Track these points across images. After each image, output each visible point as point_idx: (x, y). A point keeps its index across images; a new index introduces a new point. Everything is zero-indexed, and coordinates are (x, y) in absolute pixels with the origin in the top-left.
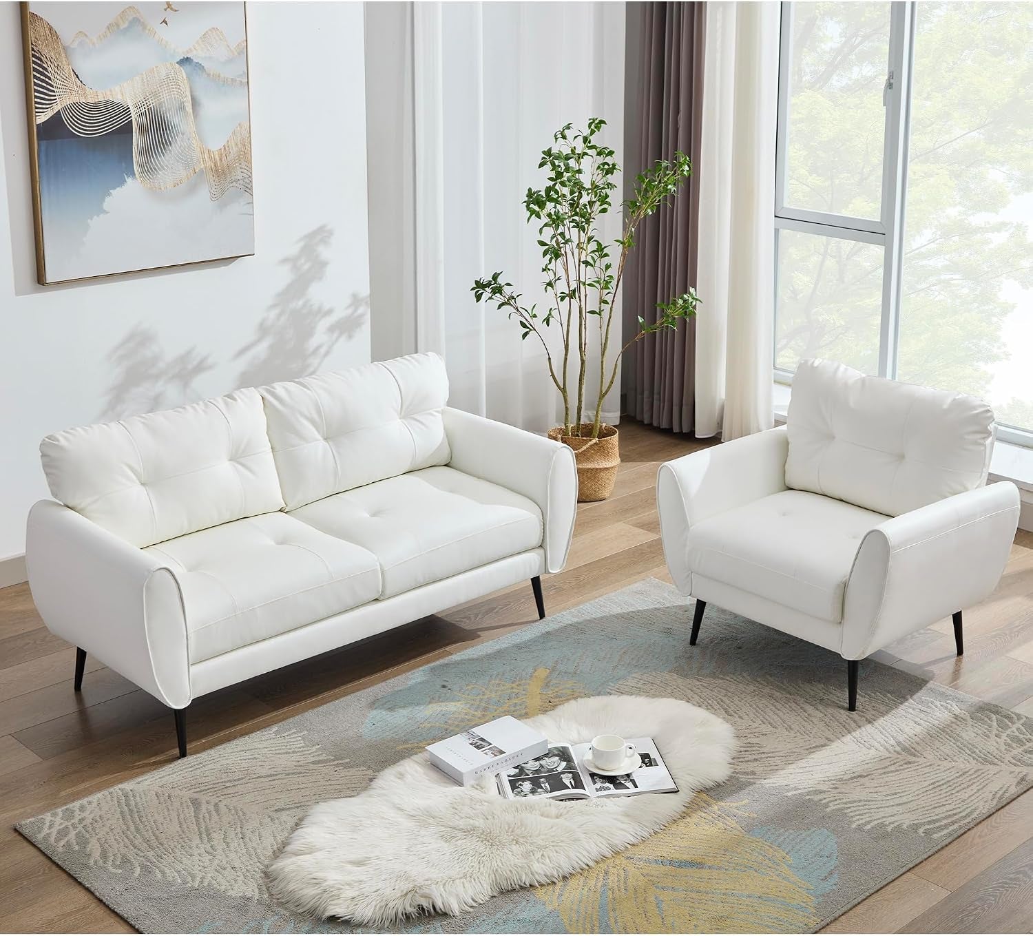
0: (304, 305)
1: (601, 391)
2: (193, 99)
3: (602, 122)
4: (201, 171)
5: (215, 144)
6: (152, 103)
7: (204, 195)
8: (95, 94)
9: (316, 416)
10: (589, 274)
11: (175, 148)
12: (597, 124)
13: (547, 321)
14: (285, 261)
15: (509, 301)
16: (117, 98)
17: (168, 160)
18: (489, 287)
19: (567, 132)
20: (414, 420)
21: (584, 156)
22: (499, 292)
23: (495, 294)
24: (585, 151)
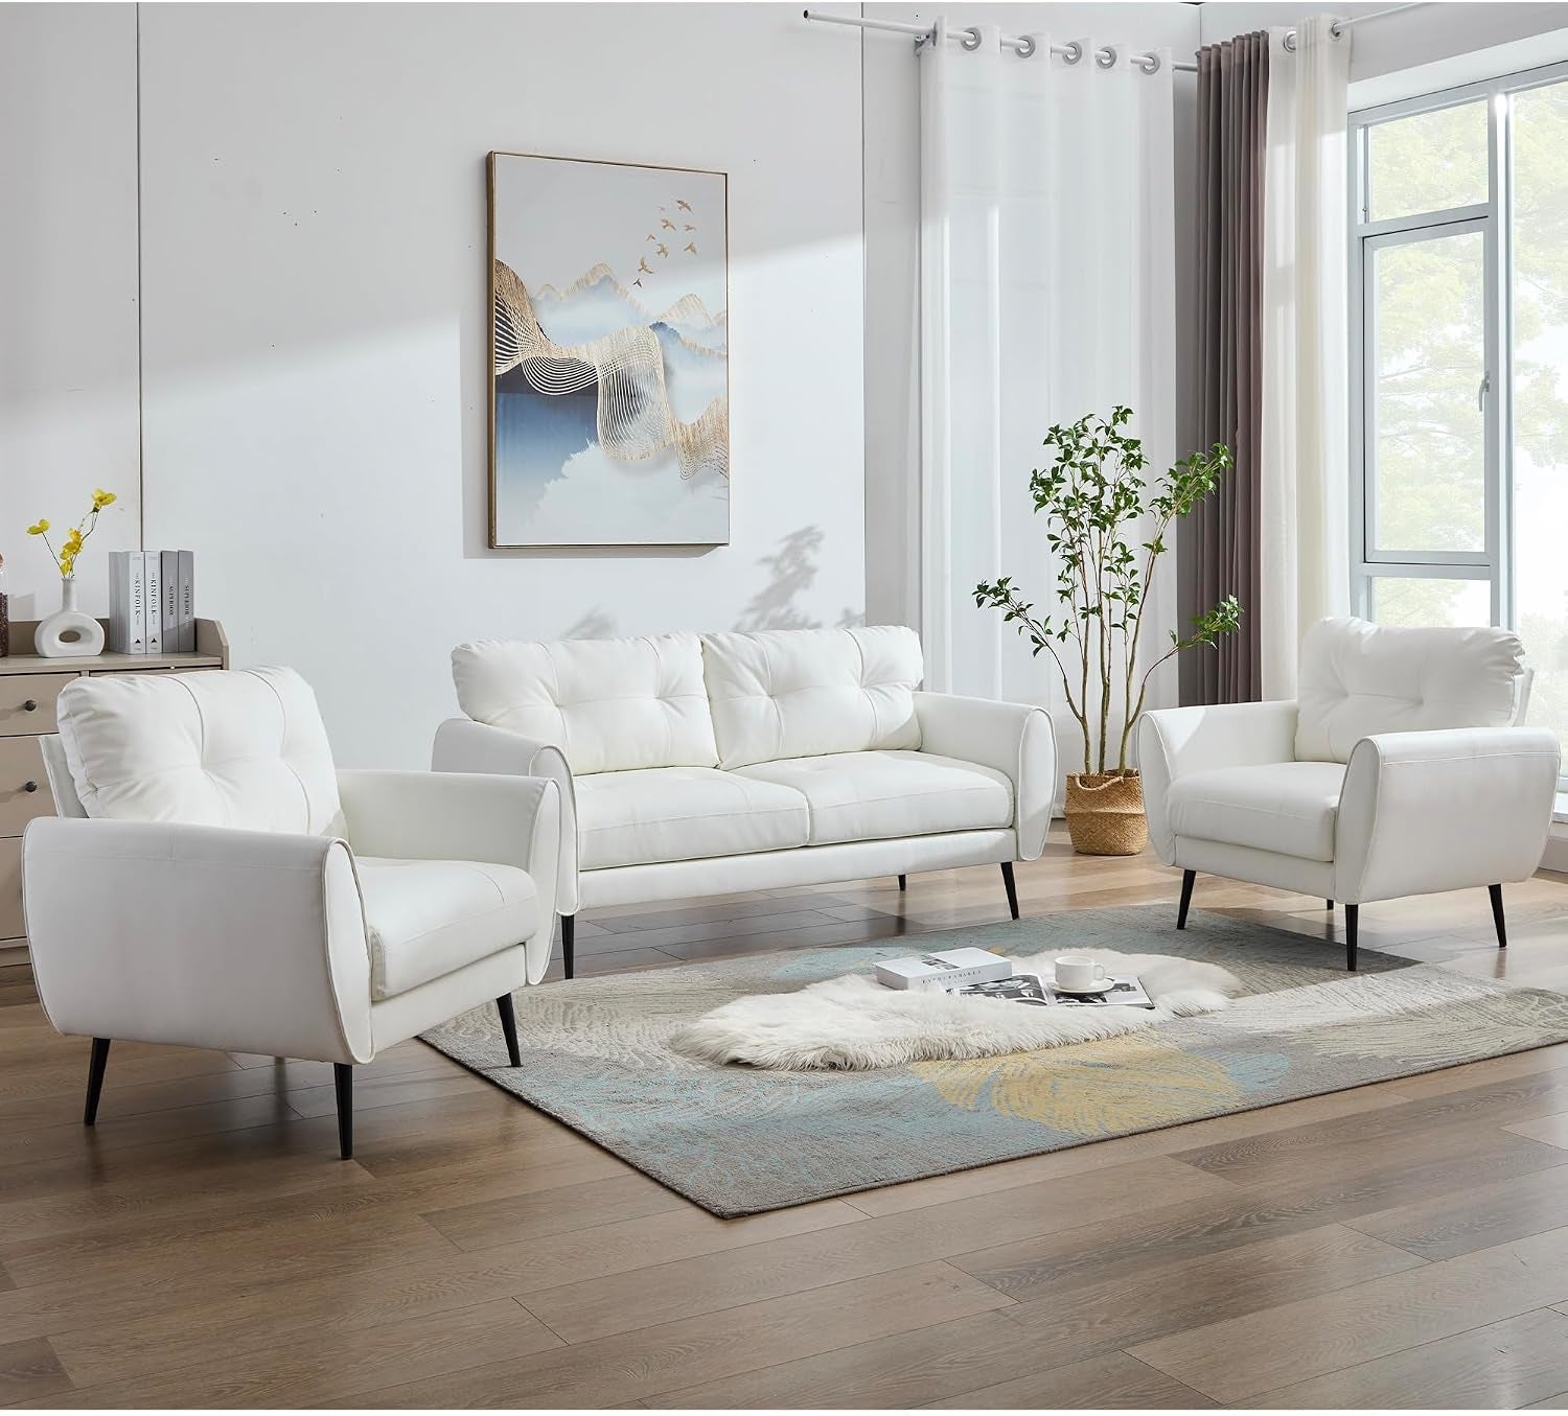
1: (1127, 721)
2: (665, 366)
3: (1128, 411)
4: (672, 445)
5: (689, 418)
6: (621, 366)
7: (674, 471)
8: (560, 351)
9: (760, 668)
10: (1111, 582)
11: (644, 416)
12: (1122, 414)
13: (1062, 635)
14: (766, 560)
15: (1020, 611)
16: (583, 357)
17: (636, 432)
18: (995, 592)
19: (1087, 423)
20: (877, 689)
21: (1107, 449)
22: (1007, 600)
23: (1001, 602)
24: (1110, 444)
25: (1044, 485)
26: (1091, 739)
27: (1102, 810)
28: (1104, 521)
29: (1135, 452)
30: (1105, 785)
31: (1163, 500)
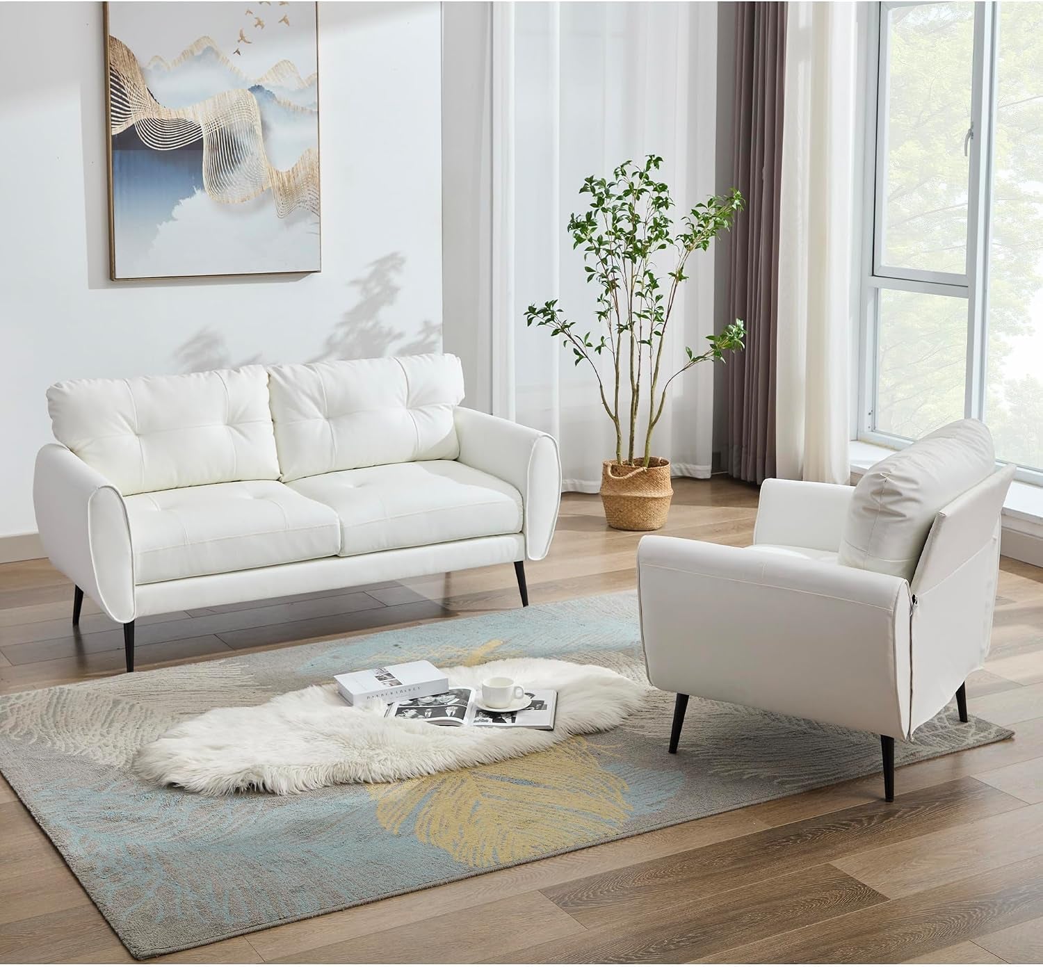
0: (375, 326)
1: (651, 421)
2: (263, 123)
3: (659, 159)
4: (270, 189)
5: (284, 167)
6: (223, 124)
7: (271, 211)
8: (169, 111)
9: (317, 395)
11: (244, 166)
12: (654, 162)
13: (599, 349)
14: (354, 282)
15: (564, 328)
16: (189, 117)
17: (238, 182)
18: (542, 312)
19: (625, 168)
20: (420, 410)
21: (642, 191)
22: (552, 319)
23: (548, 320)
24: (644, 186)
25: (580, 226)
26: (622, 436)
27: (628, 494)
28: (637, 251)
29: (663, 195)
30: (630, 475)
31: (686, 237)
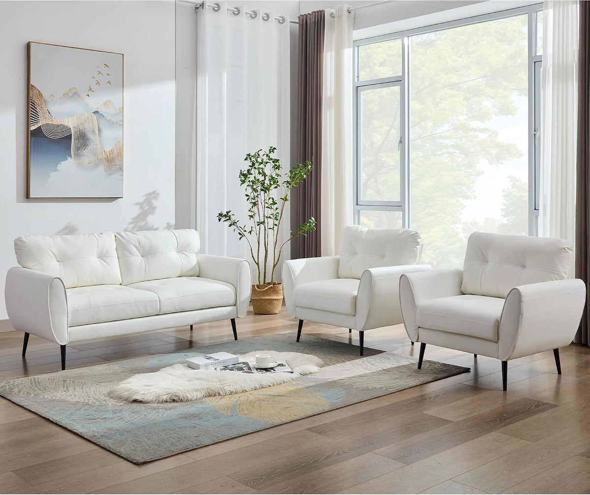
1: (274, 264)
2: (99, 128)
3: (275, 148)
4: (101, 158)
5: (108, 149)
6: (81, 127)
7: (101, 169)
8: (57, 121)
9: (138, 245)
10: (268, 212)
11: (90, 147)
12: (272, 150)
13: (250, 232)
14: (137, 204)
15: (234, 223)
16: (66, 124)
17: (87, 153)
18: (225, 216)
19: (259, 153)
20: (183, 253)
21: (267, 163)
22: (230, 219)
23: (228, 220)
24: (268, 161)
25: (244, 176)
26: (260, 271)
27: (265, 298)
28: (266, 189)
29: (277, 164)
30: (266, 288)
31: (288, 182)
